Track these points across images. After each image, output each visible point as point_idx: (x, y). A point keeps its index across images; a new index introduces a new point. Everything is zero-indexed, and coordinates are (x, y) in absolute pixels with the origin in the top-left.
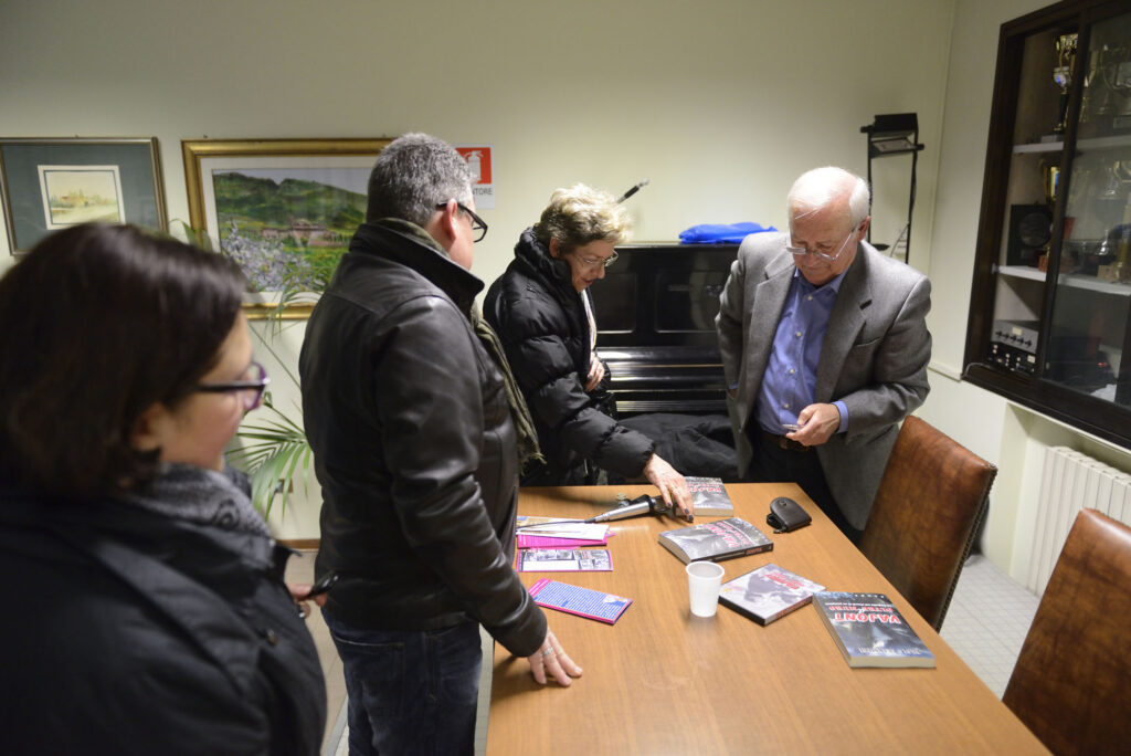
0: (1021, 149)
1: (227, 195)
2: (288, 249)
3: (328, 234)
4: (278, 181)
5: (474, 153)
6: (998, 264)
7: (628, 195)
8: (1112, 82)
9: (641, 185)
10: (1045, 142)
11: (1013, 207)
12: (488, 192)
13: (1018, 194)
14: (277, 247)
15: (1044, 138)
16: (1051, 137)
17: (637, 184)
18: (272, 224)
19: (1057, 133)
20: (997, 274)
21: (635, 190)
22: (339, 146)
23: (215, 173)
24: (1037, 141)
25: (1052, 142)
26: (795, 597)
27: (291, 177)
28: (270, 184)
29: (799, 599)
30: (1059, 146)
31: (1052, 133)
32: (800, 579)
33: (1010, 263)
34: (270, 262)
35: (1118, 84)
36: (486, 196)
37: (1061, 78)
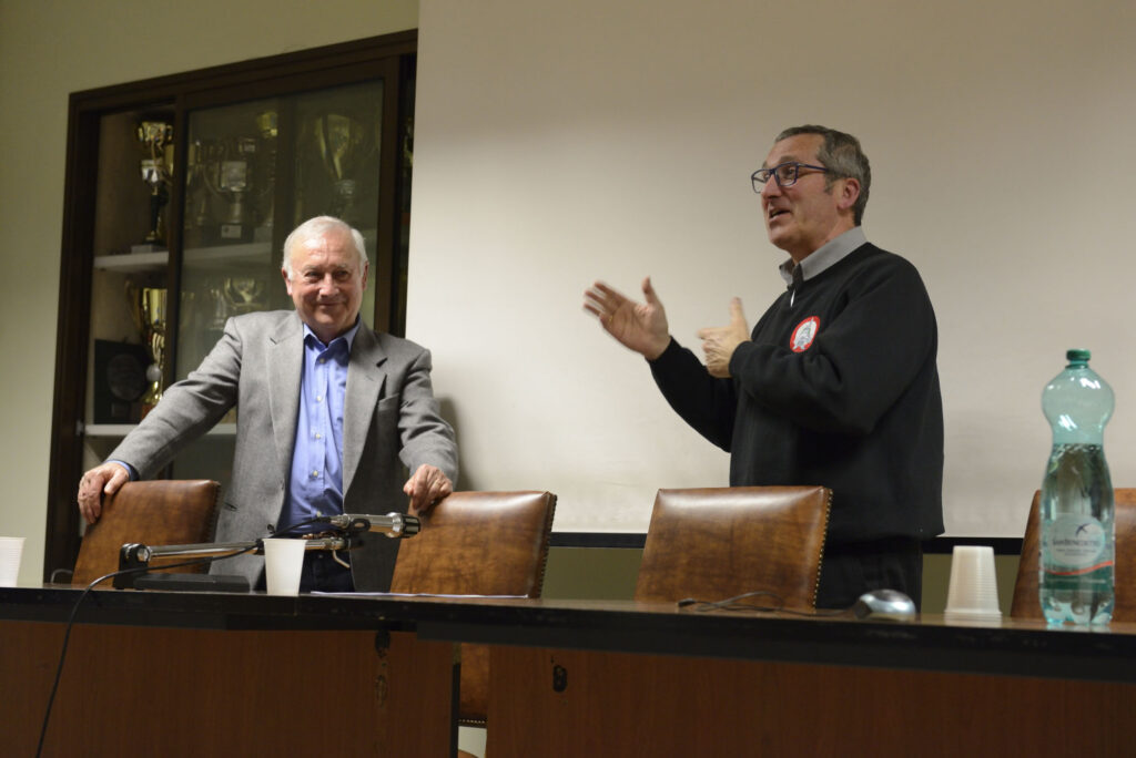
0: (105, 262)
6: (83, 421)
8: (216, 182)
10: (137, 252)
11: (98, 342)
13: (103, 326)
15: (134, 248)
16: (143, 247)
19: (151, 242)
20: (83, 434)
24: (126, 251)
25: (147, 252)
30: (162, 257)
31: (144, 242)
33: (99, 421)
35: (223, 185)
37: (151, 172)
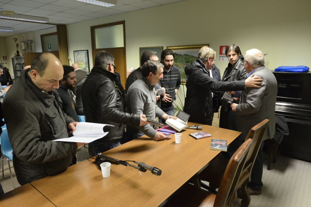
4: (182, 55)
18: (180, 64)
27: (185, 54)
29: (206, 137)
32: (207, 134)
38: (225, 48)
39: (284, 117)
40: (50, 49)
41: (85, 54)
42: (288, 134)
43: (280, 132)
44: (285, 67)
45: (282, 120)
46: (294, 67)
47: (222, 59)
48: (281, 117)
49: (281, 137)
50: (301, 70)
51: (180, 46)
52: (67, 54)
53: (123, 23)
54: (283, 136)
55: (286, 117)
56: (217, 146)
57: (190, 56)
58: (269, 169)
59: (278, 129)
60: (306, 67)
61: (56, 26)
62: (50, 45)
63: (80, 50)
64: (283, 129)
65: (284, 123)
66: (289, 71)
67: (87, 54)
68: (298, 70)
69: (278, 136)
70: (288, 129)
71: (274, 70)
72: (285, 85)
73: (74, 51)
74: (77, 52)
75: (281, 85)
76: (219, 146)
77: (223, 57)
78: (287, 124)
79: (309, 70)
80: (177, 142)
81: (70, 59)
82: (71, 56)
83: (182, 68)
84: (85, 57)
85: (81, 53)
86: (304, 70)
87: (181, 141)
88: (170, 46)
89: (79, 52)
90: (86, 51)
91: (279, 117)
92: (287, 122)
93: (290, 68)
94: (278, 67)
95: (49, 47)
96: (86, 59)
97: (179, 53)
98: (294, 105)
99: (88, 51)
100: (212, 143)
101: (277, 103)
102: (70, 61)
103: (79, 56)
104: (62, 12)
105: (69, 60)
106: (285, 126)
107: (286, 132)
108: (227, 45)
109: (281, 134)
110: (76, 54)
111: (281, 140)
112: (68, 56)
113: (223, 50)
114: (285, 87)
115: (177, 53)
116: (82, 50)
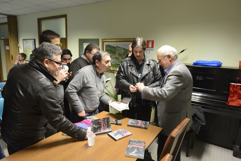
1: (107, 49)
2: (116, 59)
3: (122, 57)
4: (115, 47)
5: (150, 42)
7: (181, 52)
9: (185, 50)
12: (153, 50)
14: (114, 59)
17: (184, 49)
18: (114, 55)
21: (183, 51)
22: (126, 40)
23: (106, 45)
26: (125, 135)
27: (117, 46)
28: (114, 47)
29: (125, 136)
32: (127, 131)
34: (112, 62)
36: (152, 51)
38: (151, 43)
39: (201, 107)
40: (3, 37)
41: (33, 42)
42: (204, 124)
43: (197, 122)
44: (201, 61)
45: (200, 110)
46: (210, 62)
47: (149, 52)
48: (198, 107)
49: (199, 126)
50: (216, 65)
51: (113, 39)
52: (18, 42)
53: (65, 16)
54: (200, 126)
55: (203, 107)
56: (133, 151)
57: (122, 48)
58: (187, 156)
59: (196, 118)
60: (220, 62)
61: (6, 16)
62: (3, 33)
63: (28, 39)
64: (200, 119)
65: (201, 113)
66: (205, 65)
67: (34, 43)
68: (213, 65)
69: (196, 125)
70: (205, 119)
71: (193, 63)
72: (202, 78)
73: (23, 40)
74: (26, 40)
75: (199, 78)
76: (136, 151)
77: (149, 50)
78: (203, 114)
79: (222, 65)
80: (90, 145)
81: (20, 47)
82: (21, 44)
83: (115, 59)
84: (33, 45)
85: (29, 41)
86: (218, 65)
87: (95, 142)
88: (105, 39)
89: (27, 40)
90: (33, 40)
91: (197, 108)
92: (204, 112)
93: (207, 62)
94: (196, 61)
95: (2, 35)
96: (33, 47)
97: (112, 45)
98: (209, 96)
99: (35, 40)
100: (128, 146)
101: (193, 94)
102: (20, 48)
103: (27, 44)
104: (6, 2)
105: (18, 47)
106: (201, 116)
107: (203, 121)
108: (153, 40)
109: (198, 124)
110: (25, 42)
111: (199, 130)
112: (18, 44)
113: (150, 44)
114: (201, 79)
115: (111, 45)
116: (30, 39)
